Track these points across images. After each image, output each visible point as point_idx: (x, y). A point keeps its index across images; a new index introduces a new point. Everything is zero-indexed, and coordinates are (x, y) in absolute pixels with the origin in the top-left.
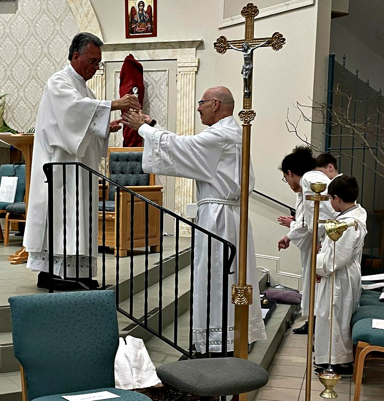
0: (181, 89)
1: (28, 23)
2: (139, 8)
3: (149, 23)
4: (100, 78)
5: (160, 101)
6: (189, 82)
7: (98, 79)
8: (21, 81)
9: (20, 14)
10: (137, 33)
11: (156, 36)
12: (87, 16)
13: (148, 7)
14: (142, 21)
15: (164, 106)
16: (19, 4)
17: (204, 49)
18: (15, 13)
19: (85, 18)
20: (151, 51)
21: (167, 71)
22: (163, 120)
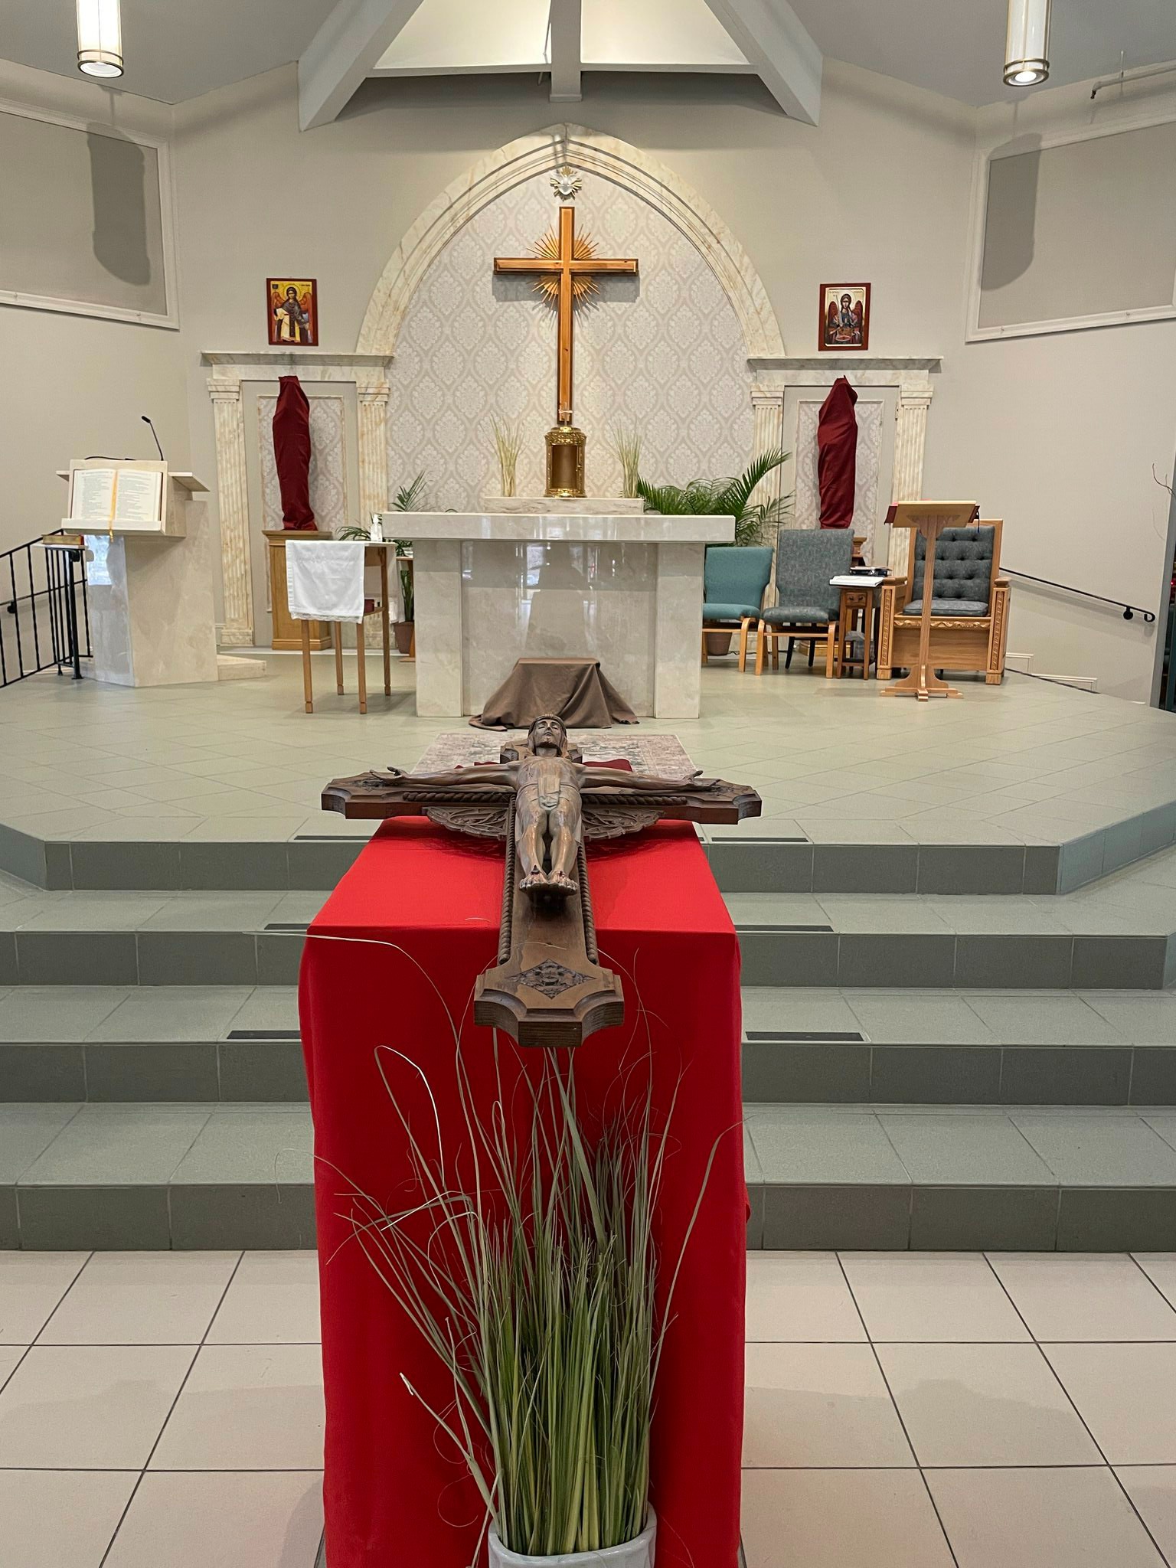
0: (904, 431)
1: (655, 319)
2: (842, 304)
3: (858, 329)
4: (776, 412)
5: (869, 448)
6: (917, 421)
7: (772, 412)
8: (641, 413)
9: (642, 302)
10: (838, 343)
11: (867, 349)
12: (759, 313)
13: (857, 303)
14: (845, 325)
15: (875, 456)
16: (641, 288)
17: (940, 372)
18: (634, 302)
19: (756, 316)
20: (859, 372)
21: (882, 404)
22: (871, 478)
